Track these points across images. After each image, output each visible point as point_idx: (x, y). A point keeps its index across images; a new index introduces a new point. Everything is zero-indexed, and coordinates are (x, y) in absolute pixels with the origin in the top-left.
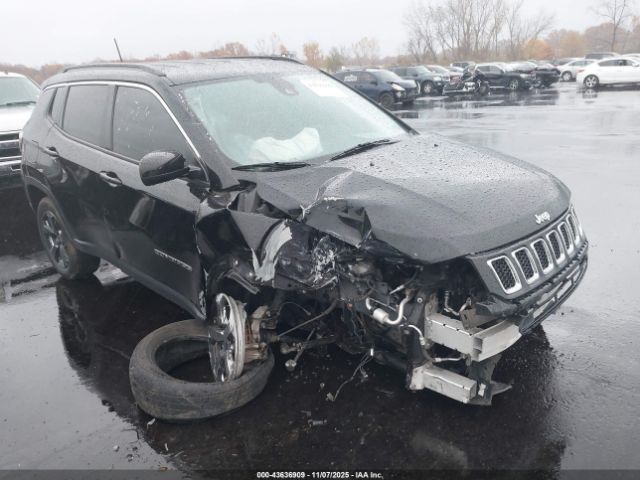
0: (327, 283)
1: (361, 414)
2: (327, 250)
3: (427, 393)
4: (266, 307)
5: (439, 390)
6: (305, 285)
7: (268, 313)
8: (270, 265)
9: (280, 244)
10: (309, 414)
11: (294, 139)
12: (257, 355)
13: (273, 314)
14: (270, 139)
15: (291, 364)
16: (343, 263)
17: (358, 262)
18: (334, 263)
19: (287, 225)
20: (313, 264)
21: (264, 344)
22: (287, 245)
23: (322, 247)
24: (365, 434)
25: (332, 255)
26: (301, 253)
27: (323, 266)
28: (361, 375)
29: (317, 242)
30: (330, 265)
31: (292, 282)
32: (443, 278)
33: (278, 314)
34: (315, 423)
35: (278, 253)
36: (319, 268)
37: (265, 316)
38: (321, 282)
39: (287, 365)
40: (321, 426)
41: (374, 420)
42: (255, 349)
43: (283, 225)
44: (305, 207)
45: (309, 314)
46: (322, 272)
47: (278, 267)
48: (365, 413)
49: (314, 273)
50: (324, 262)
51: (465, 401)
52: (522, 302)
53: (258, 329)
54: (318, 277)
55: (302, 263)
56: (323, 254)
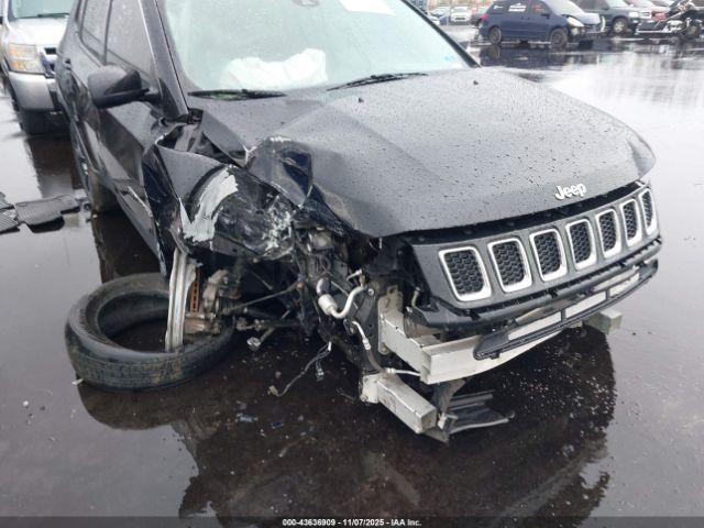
0: (284, 254)
1: (301, 418)
2: (283, 211)
3: (380, 410)
4: (225, 272)
5: (392, 409)
6: (256, 253)
7: (226, 279)
8: (207, 222)
9: (221, 197)
10: (244, 406)
11: (287, 62)
12: (201, 327)
13: (231, 282)
14: (254, 60)
15: (254, 343)
16: (302, 231)
17: (319, 232)
18: (290, 229)
19: (230, 173)
20: (267, 227)
21: (212, 316)
22: (230, 198)
23: (277, 206)
24: (291, 445)
25: (288, 218)
26: (250, 212)
27: (279, 231)
28: (316, 371)
29: (272, 200)
30: (285, 232)
31: (238, 247)
32: (395, 267)
33: (238, 282)
34: (243, 419)
35: (217, 209)
36: (275, 233)
37: (222, 282)
38: (276, 251)
39: (249, 343)
40: (249, 424)
41: (311, 429)
42: (200, 319)
43: (224, 172)
44: (249, 149)
45: (270, 288)
46: (278, 238)
47: (219, 225)
48: (305, 418)
49: (267, 239)
50: (279, 227)
51: (418, 430)
52: (483, 316)
53: (212, 297)
54: (272, 244)
55: (251, 224)
56: (279, 217)
